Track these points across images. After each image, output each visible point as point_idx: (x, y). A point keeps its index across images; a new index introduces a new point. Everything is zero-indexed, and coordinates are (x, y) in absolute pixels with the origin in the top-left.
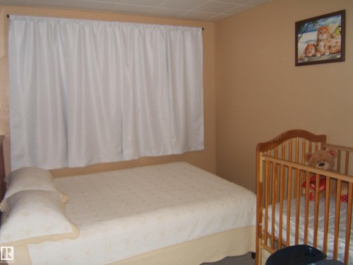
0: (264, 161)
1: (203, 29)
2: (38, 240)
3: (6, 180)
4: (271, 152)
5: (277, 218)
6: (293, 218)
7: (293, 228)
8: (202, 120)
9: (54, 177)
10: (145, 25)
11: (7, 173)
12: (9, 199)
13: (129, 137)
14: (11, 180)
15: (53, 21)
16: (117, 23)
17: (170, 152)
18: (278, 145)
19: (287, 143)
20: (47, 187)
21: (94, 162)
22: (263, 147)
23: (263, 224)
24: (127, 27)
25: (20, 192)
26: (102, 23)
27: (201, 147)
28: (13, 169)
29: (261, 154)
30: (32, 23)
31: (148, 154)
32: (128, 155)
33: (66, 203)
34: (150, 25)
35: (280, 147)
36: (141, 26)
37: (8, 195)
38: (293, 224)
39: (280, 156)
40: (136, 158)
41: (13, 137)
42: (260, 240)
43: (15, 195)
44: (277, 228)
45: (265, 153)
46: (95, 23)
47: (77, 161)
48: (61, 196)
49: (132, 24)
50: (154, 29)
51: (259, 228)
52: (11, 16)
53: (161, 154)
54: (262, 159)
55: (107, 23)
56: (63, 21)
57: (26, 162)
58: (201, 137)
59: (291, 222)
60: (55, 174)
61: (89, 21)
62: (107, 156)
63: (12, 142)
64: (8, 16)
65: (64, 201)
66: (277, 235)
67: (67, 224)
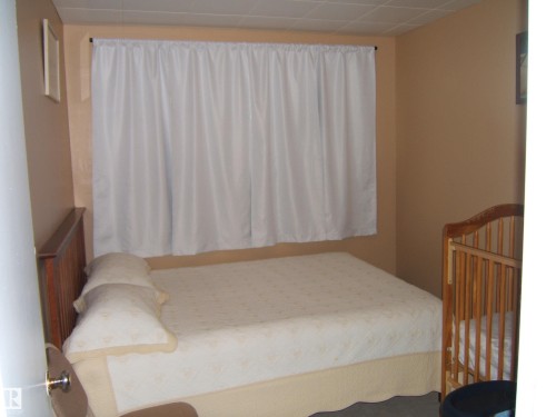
0: (454, 252)
1: (376, 48)
2: (121, 351)
3: (87, 270)
4: (468, 238)
5: (473, 340)
6: (495, 341)
7: (495, 356)
8: (373, 189)
9: (152, 269)
10: (287, 46)
11: (88, 262)
12: (87, 295)
13: (260, 213)
14: (92, 270)
15: (152, 44)
16: (245, 44)
17: (322, 237)
18: (478, 228)
19: (494, 224)
20: (140, 280)
21: (209, 248)
22: (454, 230)
23: (452, 349)
24: (259, 50)
25: (102, 286)
26: (222, 45)
27: (372, 231)
28: (96, 255)
29: (450, 240)
30: (124, 49)
31: (290, 239)
32: (260, 240)
33: (163, 304)
34: (293, 46)
35: (482, 231)
36: (281, 48)
37: (86, 290)
38: (495, 348)
39: (482, 245)
40: (271, 244)
41: (97, 210)
42: (448, 373)
43: (95, 289)
44: (472, 356)
45: (458, 240)
46: (212, 46)
47: (185, 246)
48: (157, 293)
49: (267, 44)
50: (300, 51)
51: (446, 354)
52: (94, 40)
53: (308, 240)
54: (451, 248)
55: (230, 45)
56: (166, 44)
57: (113, 246)
58: (373, 215)
59: (493, 345)
60: (153, 264)
61: (203, 43)
62: (227, 240)
63: (95, 217)
64: (91, 40)
65: (161, 301)
66: (472, 365)
67: (161, 330)
